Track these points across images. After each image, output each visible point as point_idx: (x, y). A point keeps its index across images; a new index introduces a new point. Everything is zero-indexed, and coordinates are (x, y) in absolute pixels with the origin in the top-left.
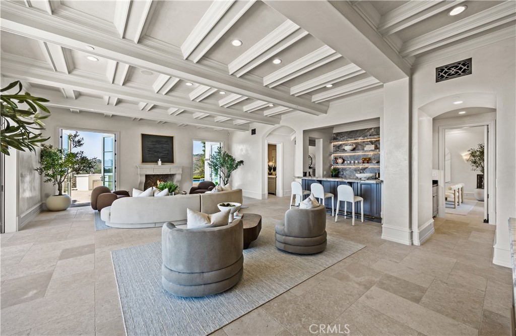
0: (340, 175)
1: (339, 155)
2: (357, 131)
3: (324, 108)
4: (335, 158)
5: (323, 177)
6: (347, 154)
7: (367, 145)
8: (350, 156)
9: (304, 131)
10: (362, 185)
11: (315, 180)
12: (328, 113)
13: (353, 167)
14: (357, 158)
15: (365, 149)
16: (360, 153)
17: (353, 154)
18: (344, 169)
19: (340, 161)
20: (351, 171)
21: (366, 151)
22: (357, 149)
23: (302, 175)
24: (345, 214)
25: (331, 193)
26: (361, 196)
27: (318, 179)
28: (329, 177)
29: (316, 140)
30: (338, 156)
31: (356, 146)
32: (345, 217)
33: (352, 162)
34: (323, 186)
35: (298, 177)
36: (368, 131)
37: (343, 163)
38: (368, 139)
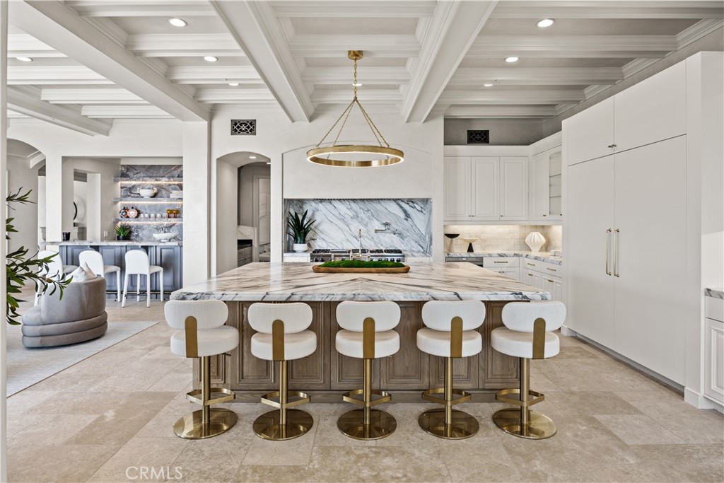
0: (132, 238)
1: (131, 202)
2: (160, 166)
3: (105, 127)
4: (124, 209)
5: (102, 240)
6: (144, 202)
7: (175, 190)
8: (150, 206)
9: (63, 157)
10: (163, 250)
11: (87, 246)
12: (110, 134)
13: (154, 223)
14: (160, 209)
15: (172, 196)
16: (162, 202)
17: (154, 203)
18: (138, 227)
19: (132, 213)
20: (150, 230)
21: (172, 200)
22: (159, 195)
23: (59, 238)
24: (138, 293)
25: (115, 265)
26: (161, 265)
27: (92, 244)
28: (114, 240)
29: (88, 174)
30: (129, 205)
31: (159, 191)
32: (138, 297)
33: (152, 215)
34: (102, 254)
35: (53, 243)
36: (175, 169)
37: (137, 217)
38: (174, 181)
